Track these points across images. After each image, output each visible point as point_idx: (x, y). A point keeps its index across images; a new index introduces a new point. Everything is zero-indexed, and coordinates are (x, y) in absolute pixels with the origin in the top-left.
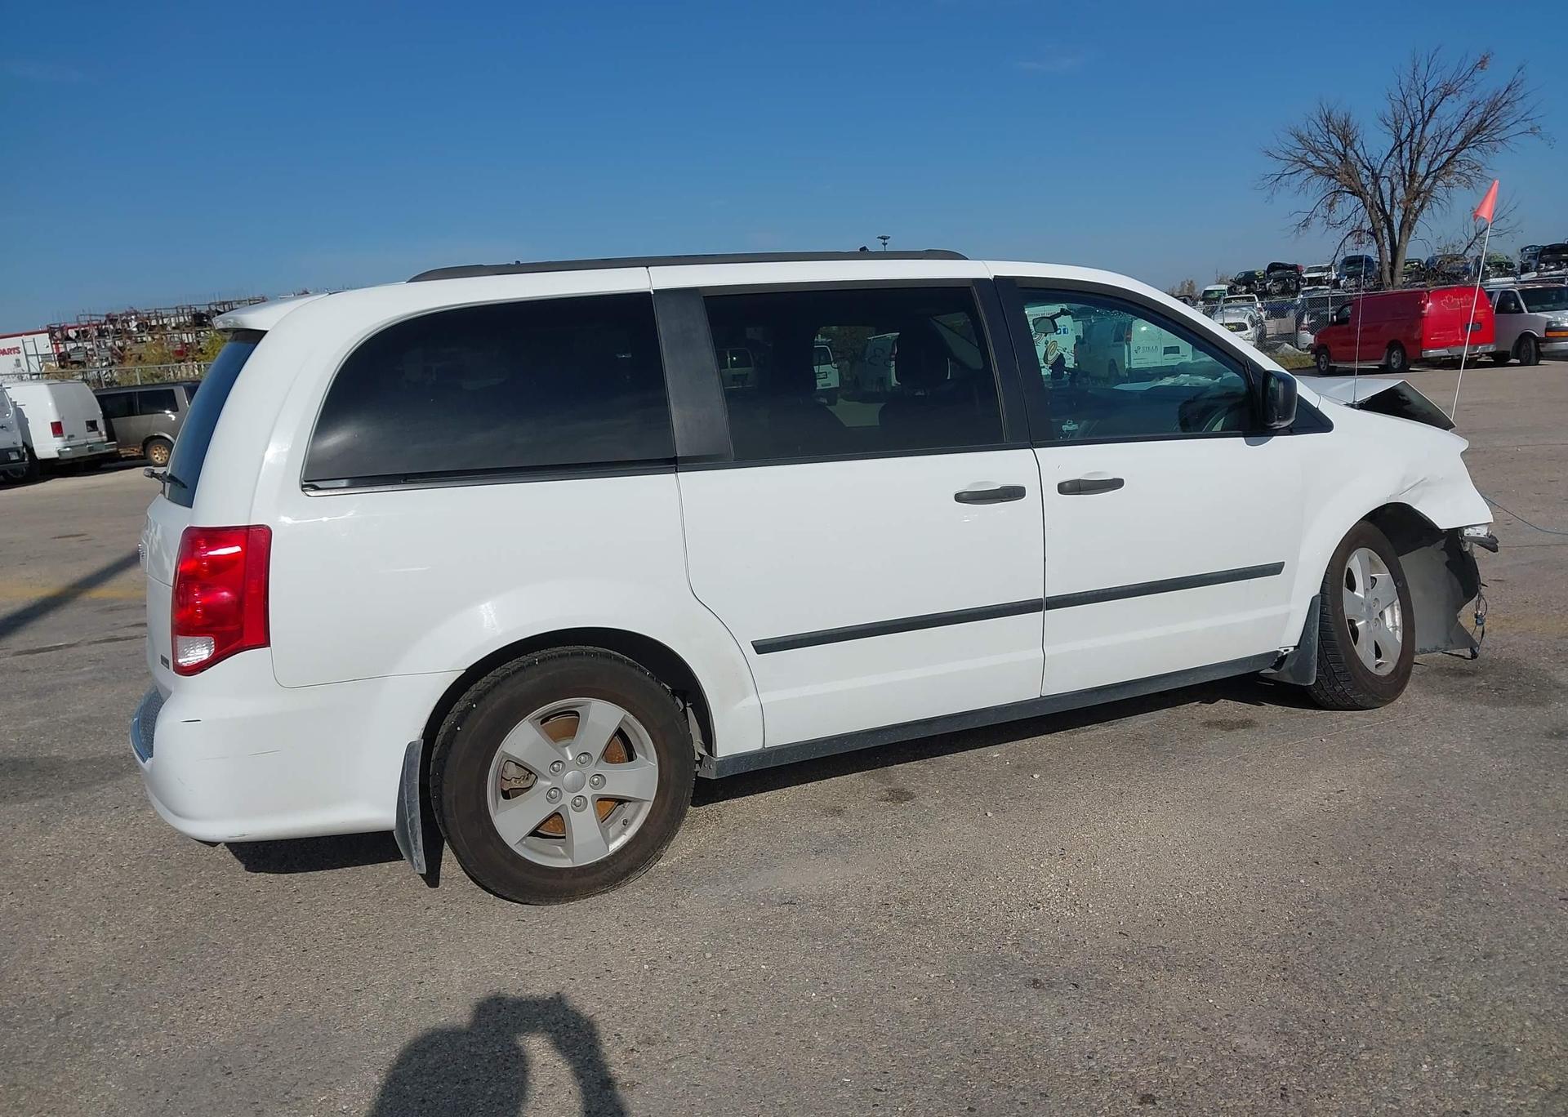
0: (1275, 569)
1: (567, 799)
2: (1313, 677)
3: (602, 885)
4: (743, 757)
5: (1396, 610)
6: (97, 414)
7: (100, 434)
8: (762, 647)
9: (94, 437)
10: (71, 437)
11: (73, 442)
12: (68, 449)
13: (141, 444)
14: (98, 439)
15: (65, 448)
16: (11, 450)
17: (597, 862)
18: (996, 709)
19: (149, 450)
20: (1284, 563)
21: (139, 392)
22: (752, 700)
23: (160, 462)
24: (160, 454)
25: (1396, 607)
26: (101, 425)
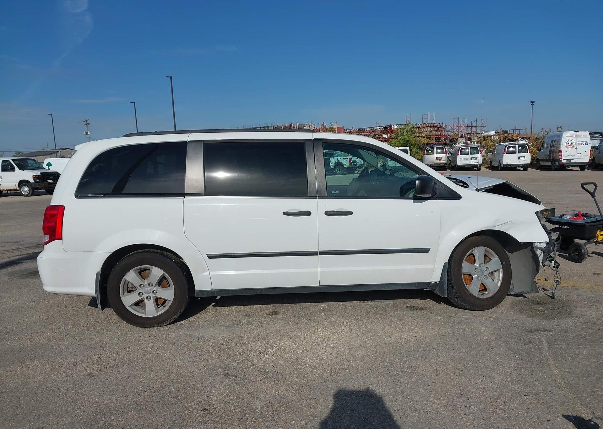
0: (427, 251)
1: (145, 296)
2: (446, 294)
3: (154, 324)
4: (205, 292)
5: (501, 273)
8: (210, 257)
17: (153, 317)
18: (301, 287)
20: (430, 248)
22: (207, 273)
25: (501, 272)
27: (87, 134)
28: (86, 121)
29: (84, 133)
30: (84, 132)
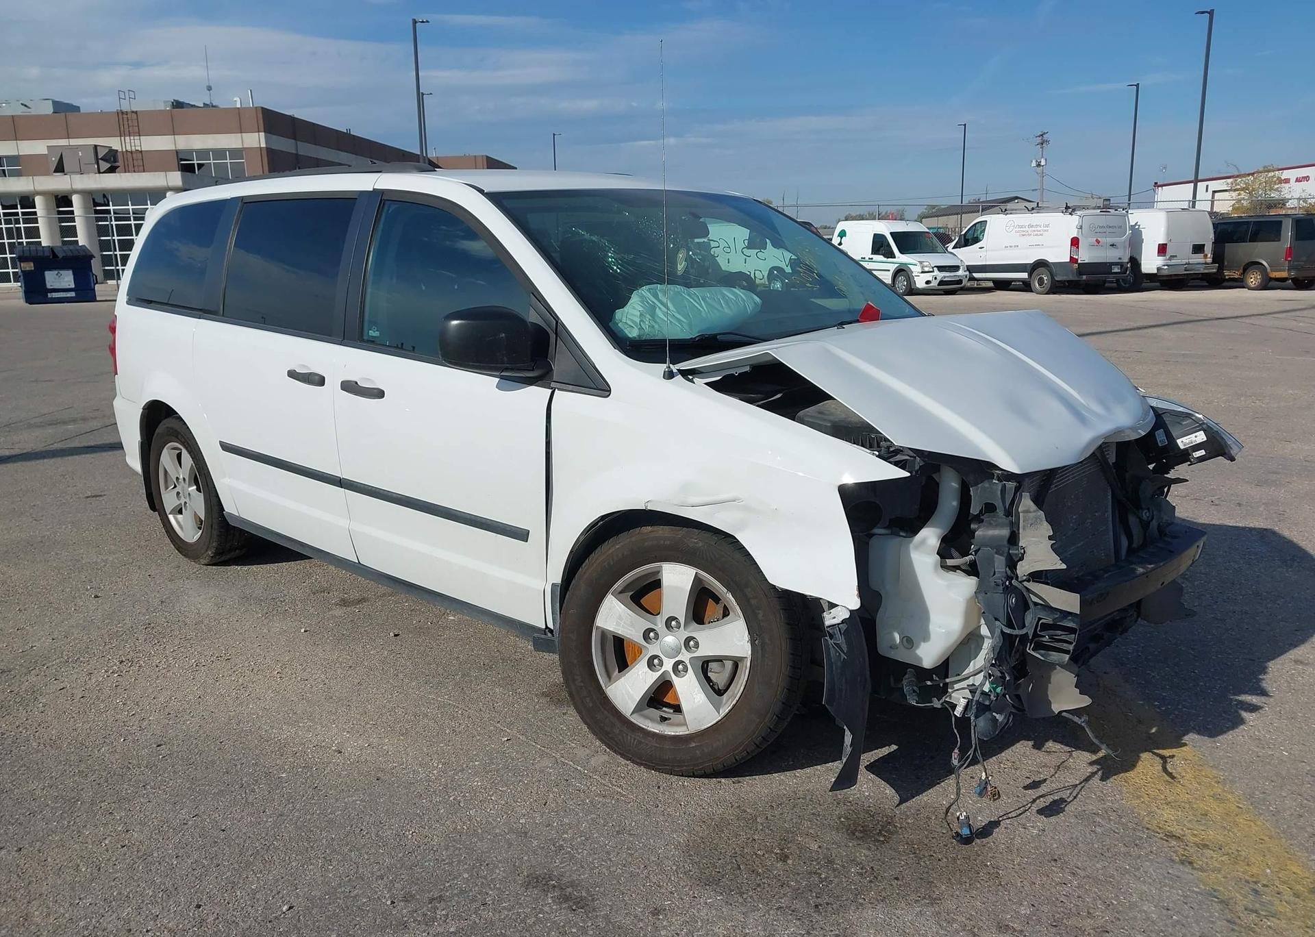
0: (521, 535)
1: (182, 501)
6: (1208, 239)
7: (1206, 256)
8: (224, 447)
9: (1198, 259)
10: (1172, 257)
11: (1174, 262)
12: (1166, 267)
13: (1242, 268)
14: (1202, 261)
15: (1164, 266)
16: (1116, 264)
19: (1248, 273)
21: (1254, 222)
23: (1253, 286)
24: (1256, 278)
26: (1208, 249)
27: (1039, 165)
28: (1042, 135)
29: (1034, 164)
30: (1034, 162)
